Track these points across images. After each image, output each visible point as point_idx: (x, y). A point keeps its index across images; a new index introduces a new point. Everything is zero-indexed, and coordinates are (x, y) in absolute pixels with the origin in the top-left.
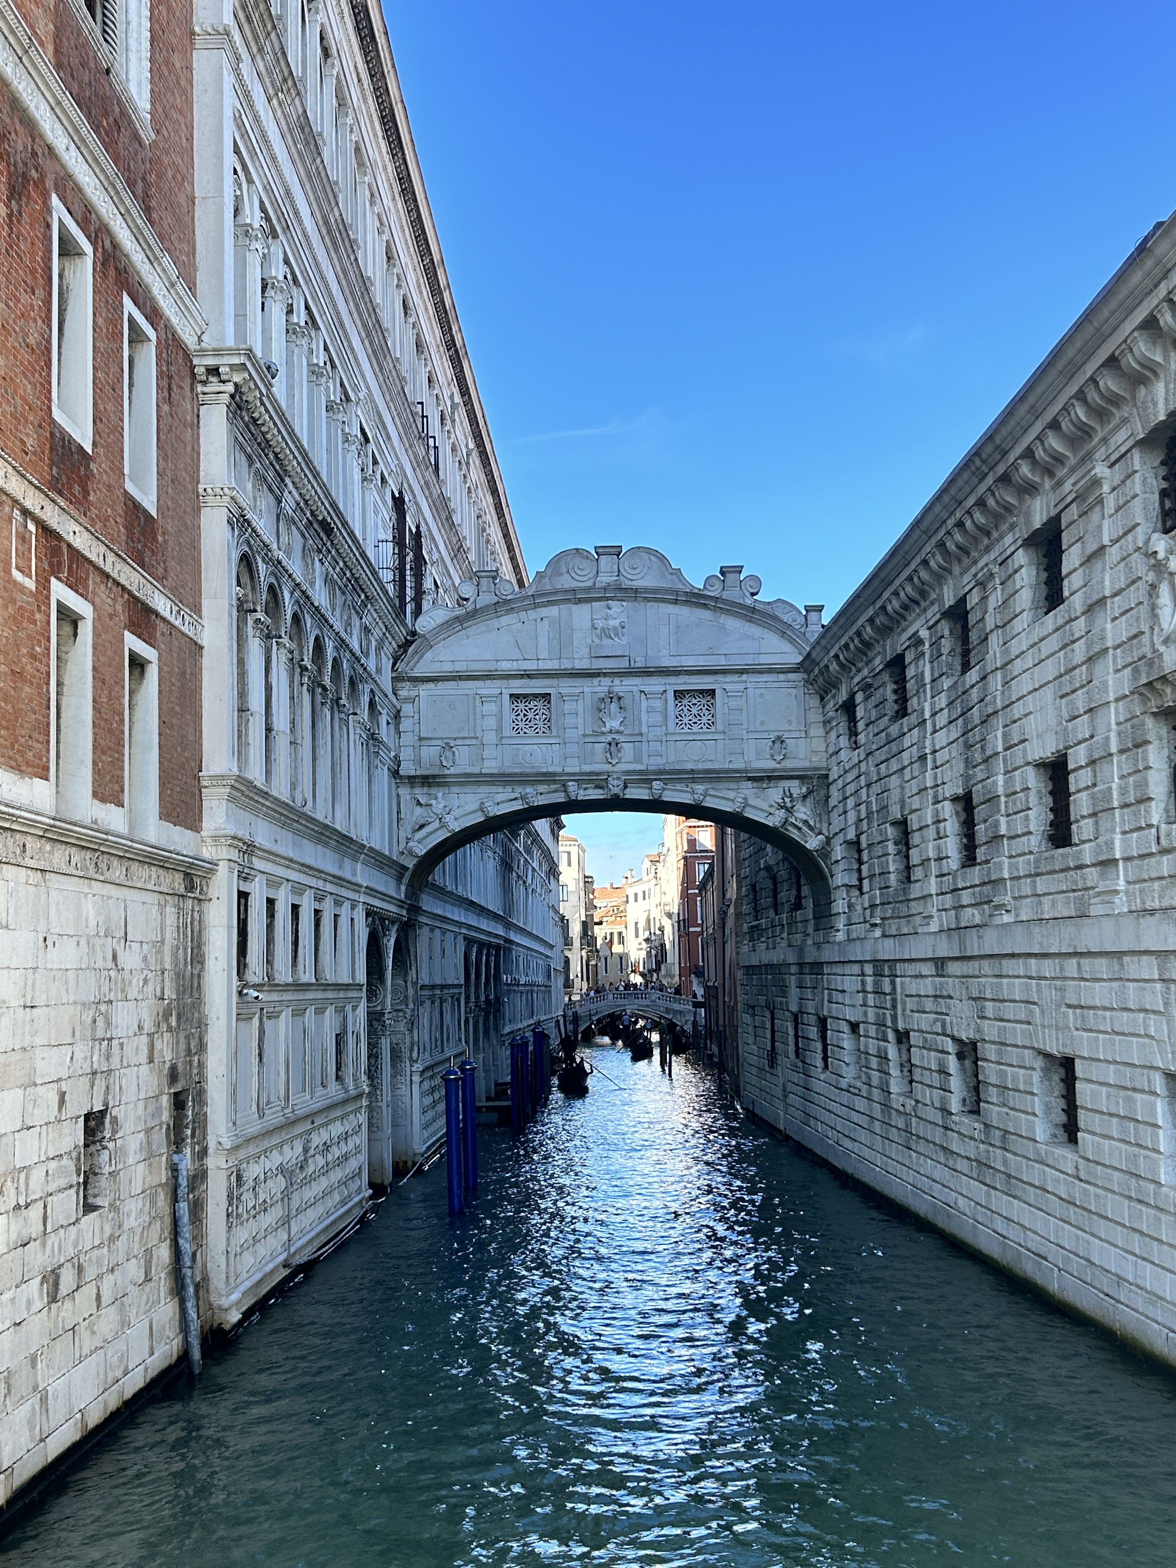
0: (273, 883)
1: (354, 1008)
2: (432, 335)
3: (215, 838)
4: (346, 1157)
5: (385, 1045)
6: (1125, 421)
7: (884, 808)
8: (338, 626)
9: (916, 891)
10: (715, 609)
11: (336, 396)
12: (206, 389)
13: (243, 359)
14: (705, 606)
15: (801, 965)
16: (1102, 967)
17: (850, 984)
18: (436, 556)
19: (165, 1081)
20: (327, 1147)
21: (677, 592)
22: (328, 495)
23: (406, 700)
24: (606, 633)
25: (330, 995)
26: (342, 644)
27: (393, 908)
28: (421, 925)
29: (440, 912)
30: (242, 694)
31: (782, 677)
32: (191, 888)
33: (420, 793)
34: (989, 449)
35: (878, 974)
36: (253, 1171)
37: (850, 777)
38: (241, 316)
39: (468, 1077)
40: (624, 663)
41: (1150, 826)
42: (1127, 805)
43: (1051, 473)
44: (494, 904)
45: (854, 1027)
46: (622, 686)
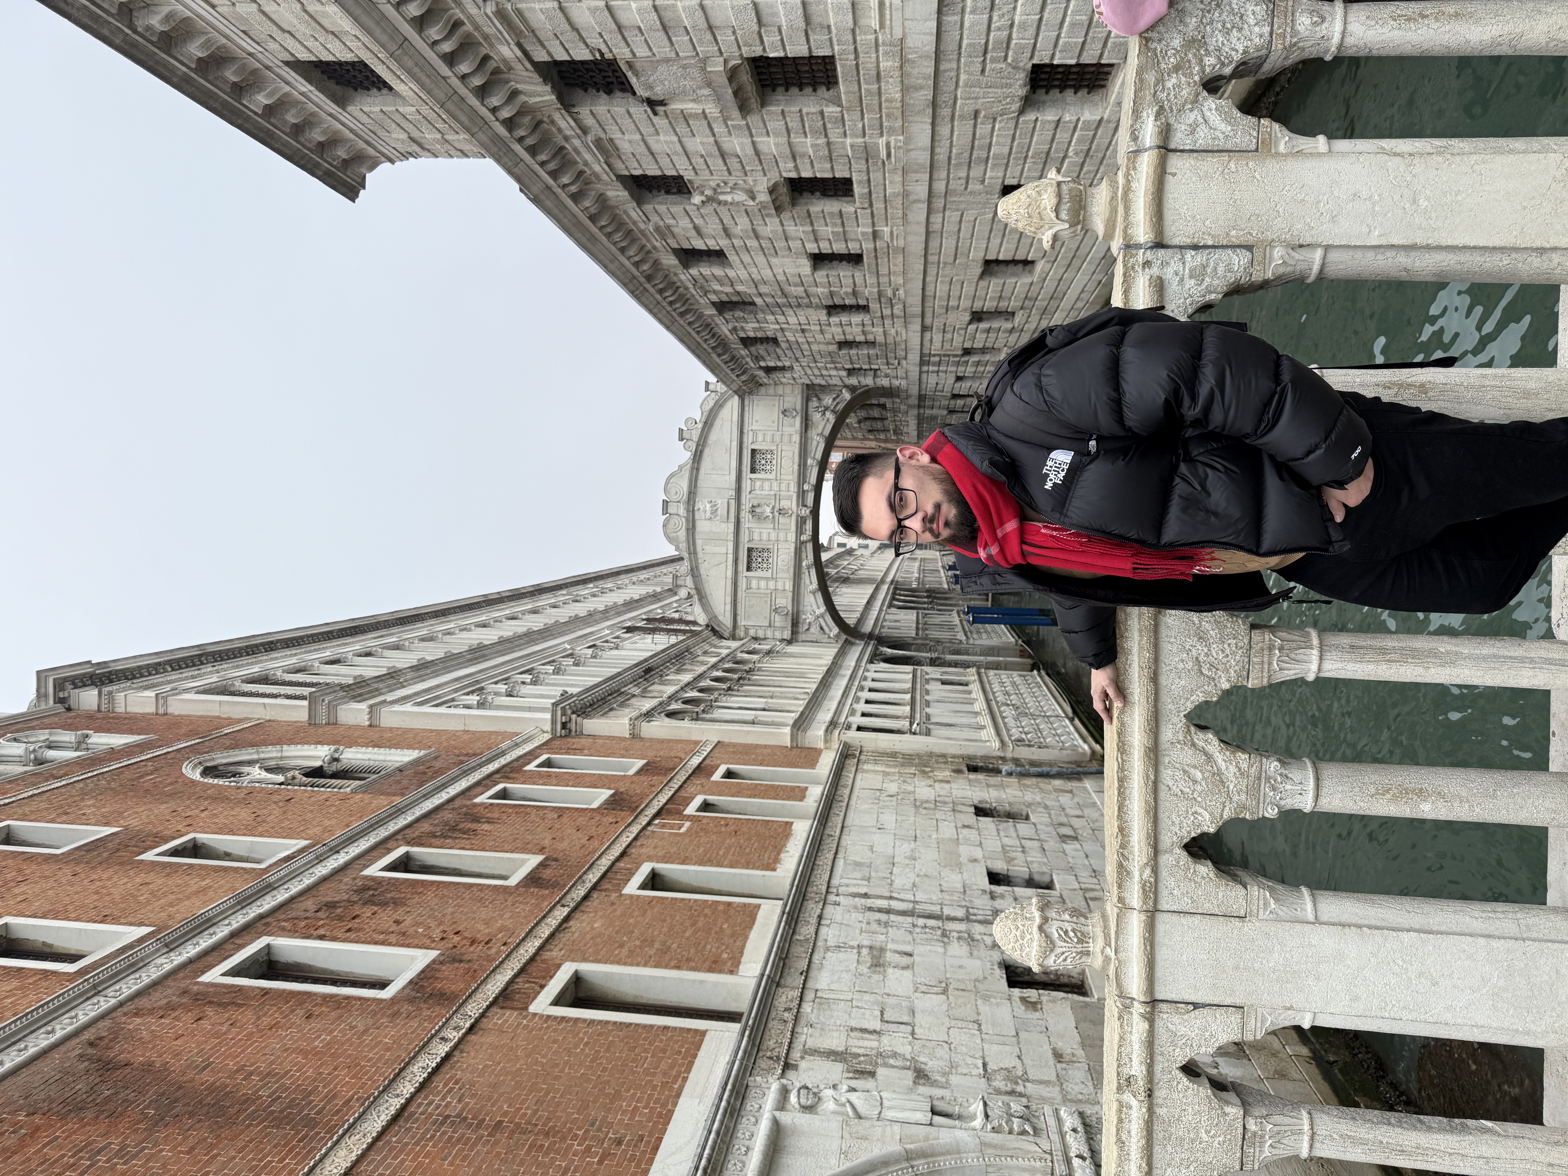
0: (852, 712)
1: (927, 673)
2: (528, 605)
3: (826, 741)
4: (1014, 684)
5: (949, 657)
6: (625, 212)
7: (830, 354)
8: (703, 668)
9: (880, 339)
10: (704, 446)
11: (570, 661)
12: (574, 729)
13: (559, 708)
14: (701, 452)
15: (919, 407)
16: (934, 244)
17: (932, 380)
18: (659, 611)
19: (961, 776)
20: (1007, 693)
21: (692, 468)
22: (630, 668)
23: (747, 633)
24: (714, 512)
25: (918, 686)
26: (714, 667)
27: (870, 649)
28: (880, 632)
29: (872, 622)
30: (745, 722)
31: (746, 408)
32: (854, 756)
33: (803, 628)
34: (631, 286)
35: (928, 363)
36: (1016, 733)
37: (809, 372)
38: (530, 709)
39: (971, 609)
40: (733, 502)
41: (856, 212)
42: (843, 224)
43: (649, 252)
44: (869, 590)
45: (959, 379)
46: (746, 506)
